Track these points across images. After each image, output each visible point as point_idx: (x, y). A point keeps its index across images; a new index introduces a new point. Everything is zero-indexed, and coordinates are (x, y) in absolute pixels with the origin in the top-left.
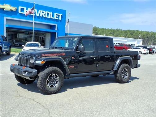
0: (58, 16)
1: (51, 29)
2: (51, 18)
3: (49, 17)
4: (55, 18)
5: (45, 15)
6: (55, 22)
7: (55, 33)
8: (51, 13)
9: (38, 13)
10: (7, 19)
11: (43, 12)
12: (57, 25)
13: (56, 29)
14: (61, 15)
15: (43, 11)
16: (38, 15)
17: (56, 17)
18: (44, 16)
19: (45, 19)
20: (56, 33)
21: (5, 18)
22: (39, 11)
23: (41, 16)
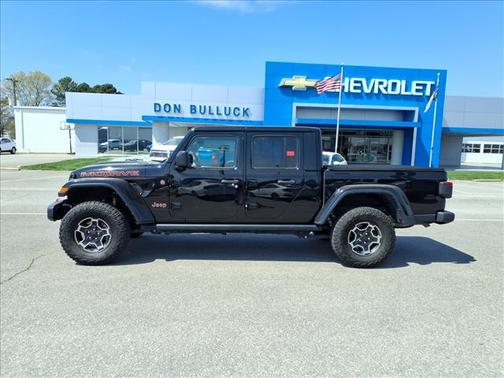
0: (421, 88)
1: (404, 120)
2: (403, 93)
3: (397, 92)
4: (413, 92)
5: (386, 88)
6: (414, 102)
7: (412, 129)
8: (404, 82)
9: (368, 86)
10: (298, 108)
11: (381, 83)
12: (417, 109)
13: (416, 119)
14: (429, 84)
15: (381, 80)
16: (367, 90)
17: (417, 90)
18: (384, 92)
19: (387, 99)
20: (415, 130)
21: (295, 105)
22: (373, 81)
23: (376, 91)
